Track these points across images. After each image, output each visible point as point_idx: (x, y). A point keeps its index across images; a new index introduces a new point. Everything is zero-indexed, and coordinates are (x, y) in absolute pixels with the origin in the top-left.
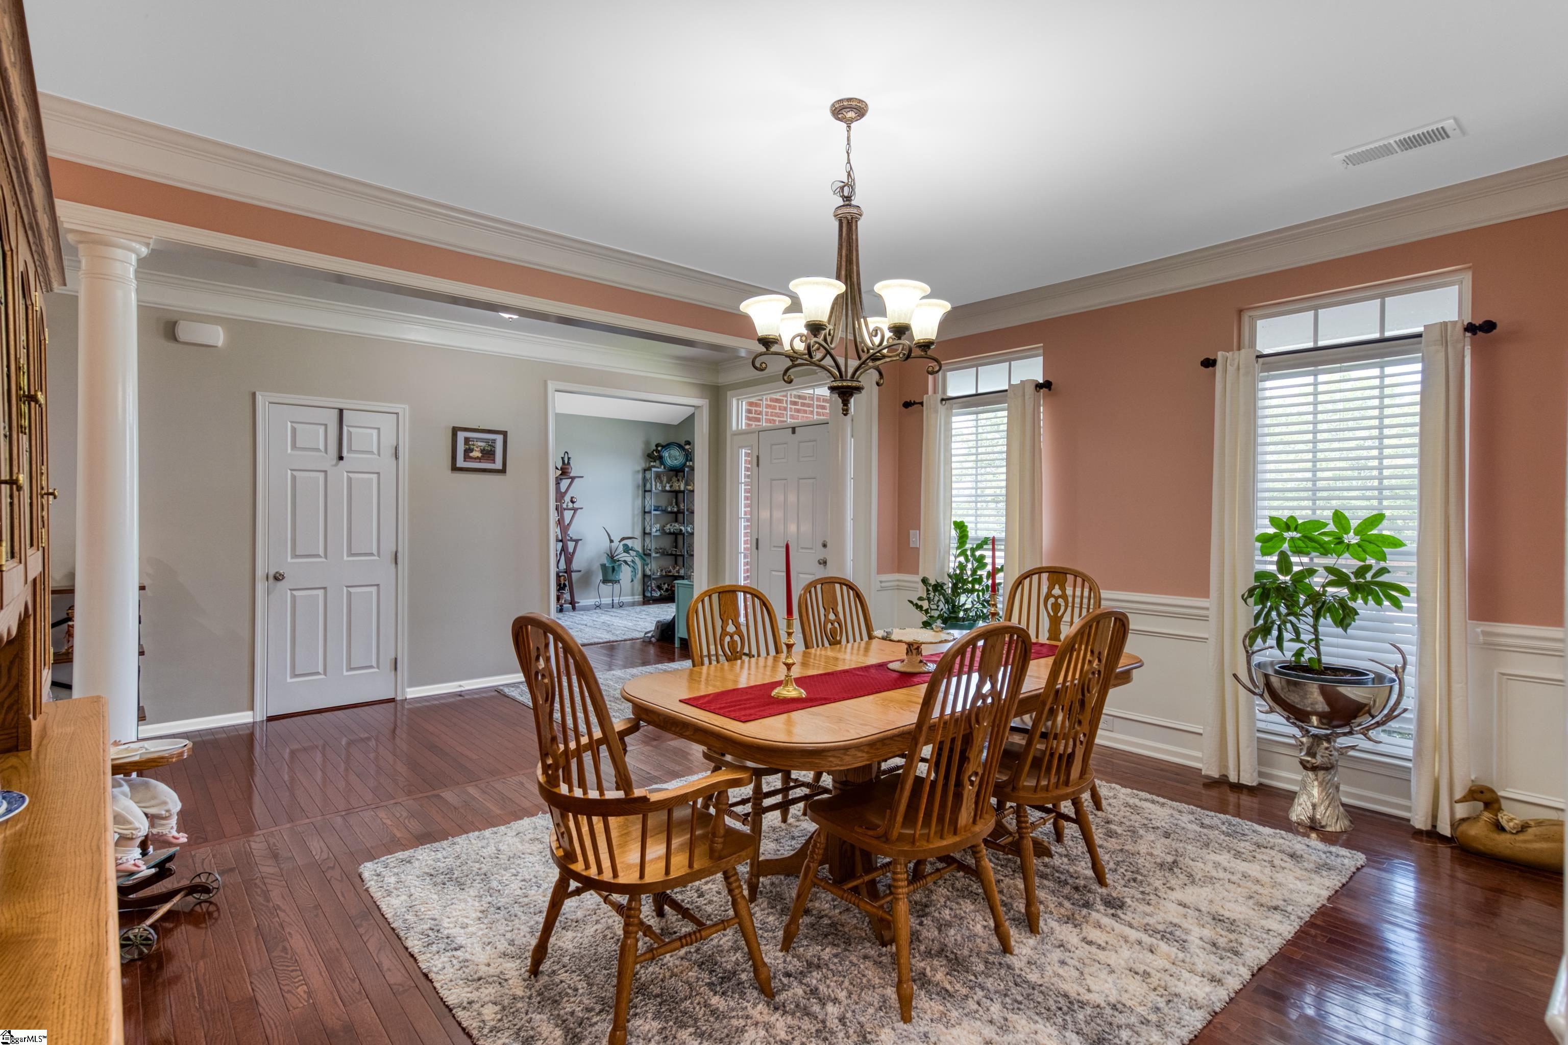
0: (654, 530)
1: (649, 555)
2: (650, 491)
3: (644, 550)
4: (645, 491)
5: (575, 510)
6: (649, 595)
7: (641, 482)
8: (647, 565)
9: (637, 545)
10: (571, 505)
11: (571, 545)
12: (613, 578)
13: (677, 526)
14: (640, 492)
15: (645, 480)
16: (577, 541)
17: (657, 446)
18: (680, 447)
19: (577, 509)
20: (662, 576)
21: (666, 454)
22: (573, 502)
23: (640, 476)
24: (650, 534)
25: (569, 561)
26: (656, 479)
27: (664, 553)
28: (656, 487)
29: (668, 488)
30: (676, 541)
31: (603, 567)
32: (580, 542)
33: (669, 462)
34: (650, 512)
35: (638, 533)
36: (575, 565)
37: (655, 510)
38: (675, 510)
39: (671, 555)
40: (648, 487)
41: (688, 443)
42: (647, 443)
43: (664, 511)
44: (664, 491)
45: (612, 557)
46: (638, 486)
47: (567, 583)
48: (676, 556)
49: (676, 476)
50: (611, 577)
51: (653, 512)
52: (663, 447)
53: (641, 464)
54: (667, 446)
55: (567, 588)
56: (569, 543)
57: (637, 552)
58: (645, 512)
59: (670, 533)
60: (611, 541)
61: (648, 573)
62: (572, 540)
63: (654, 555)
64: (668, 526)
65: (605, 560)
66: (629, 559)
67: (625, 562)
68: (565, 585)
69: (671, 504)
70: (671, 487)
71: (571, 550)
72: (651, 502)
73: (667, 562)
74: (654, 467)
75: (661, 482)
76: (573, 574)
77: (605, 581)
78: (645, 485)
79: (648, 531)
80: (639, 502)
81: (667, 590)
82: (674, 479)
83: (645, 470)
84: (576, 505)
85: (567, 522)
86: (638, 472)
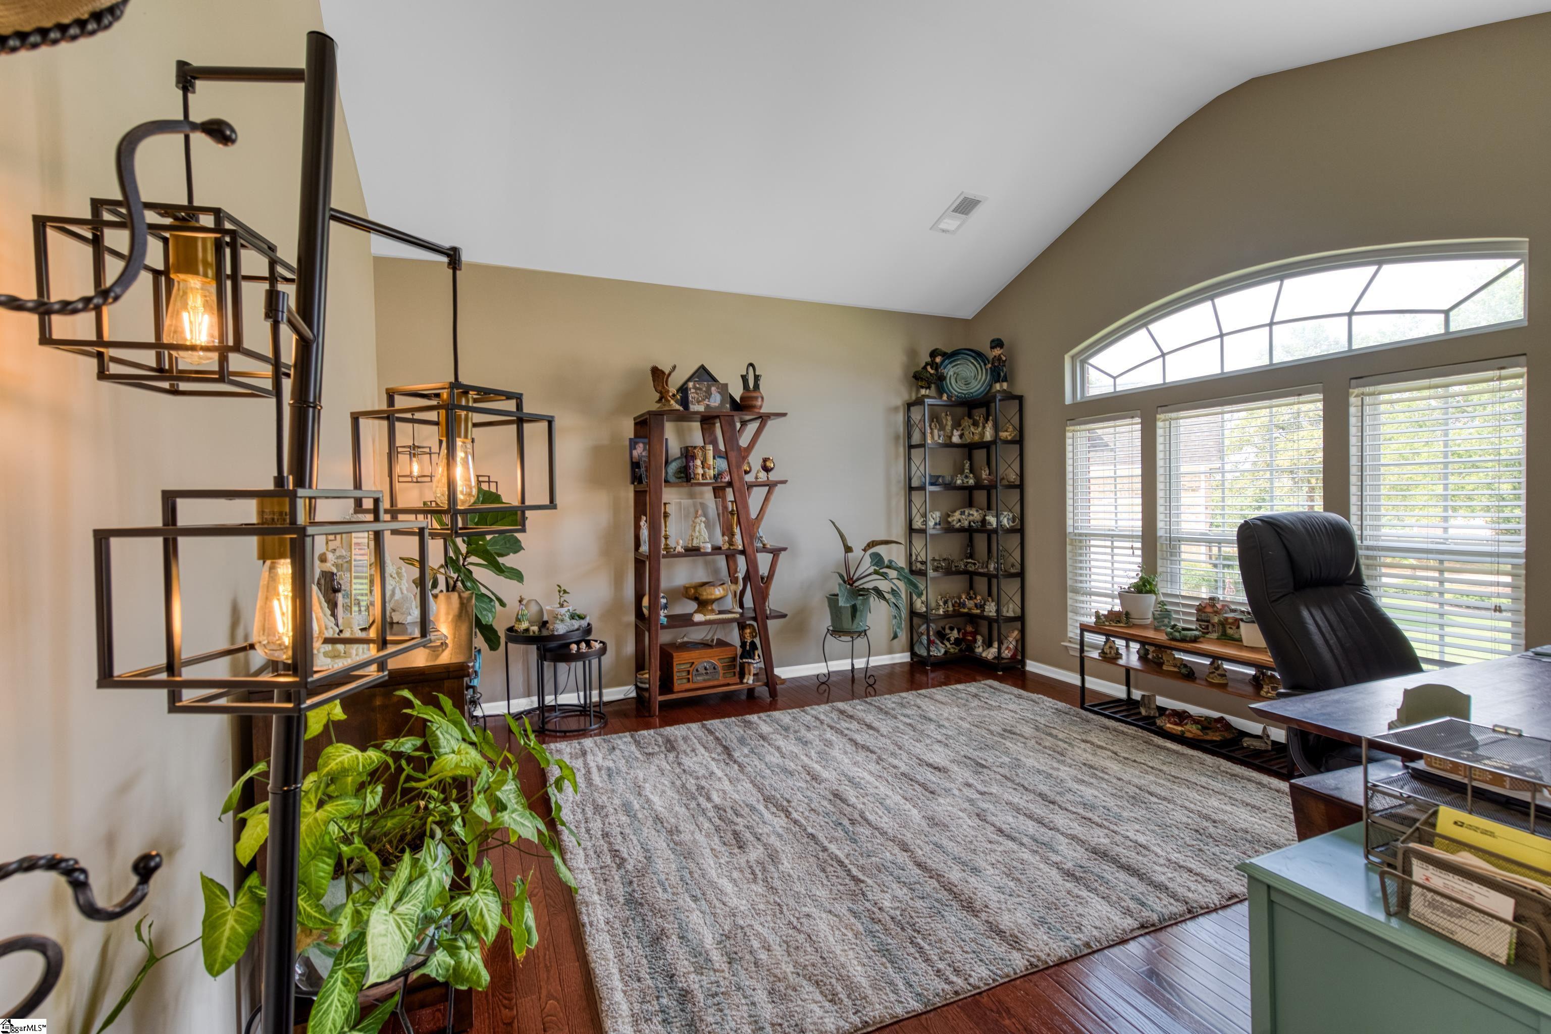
0: (931, 523)
1: (922, 573)
2: (922, 445)
3: (911, 564)
4: (911, 447)
5: (771, 486)
6: (924, 653)
7: (901, 429)
8: (920, 595)
9: (896, 555)
10: (763, 476)
11: (763, 562)
12: (854, 627)
13: (976, 515)
14: (901, 450)
15: (909, 424)
16: (776, 552)
17: (933, 354)
18: (979, 356)
19: (776, 484)
20: (946, 616)
21: (950, 371)
22: (767, 469)
23: (900, 418)
24: (923, 531)
25: (761, 596)
26: (932, 421)
27: (948, 570)
28: (934, 437)
29: (956, 439)
30: (971, 543)
31: (833, 600)
32: (783, 555)
33: (956, 388)
34: (922, 488)
35: (898, 531)
36: (774, 602)
37: (932, 484)
38: (971, 482)
39: (966, 572)
40: (916, 438)
41: (997, 343)
42: (912, 353)
43: (950, 487)
44: (949, 445)
45: (849, 581)
46: (897, 438)
47: (757, 641)
48: (971, 575)
49: (970, 416)
50: (847, 624)
51: (930, 488)
52: (945, 355)
53: (900, 395)
54: (951, 356)
55: (759, 652)
56: (760, 556)
57: (899, 569)
58: (911, 489)
59: (962, 530)
60: (848, 549)
61: (920, 607)
62: (764, 549)
63: (931, 573)
64: (957, 515)
65: (835, 585)
66: (884, 585)
67: (879, 593)
68: (753, 646)
69: (962, 472)
70: (961, 436)
71: (763, 570)
72: (922, 468)
73: (954, 586)
74: (928, 397)
75: (942, 428)
76: (770, 623)
77: (837, 631)
78: (909, 436)
79: (918, 524)
80: (899, 467)
81: (957, 642)
82: (966, 422)
83: (909, 405)
84: (773, 476)
85: (753, 514)
86: (896, 409)
